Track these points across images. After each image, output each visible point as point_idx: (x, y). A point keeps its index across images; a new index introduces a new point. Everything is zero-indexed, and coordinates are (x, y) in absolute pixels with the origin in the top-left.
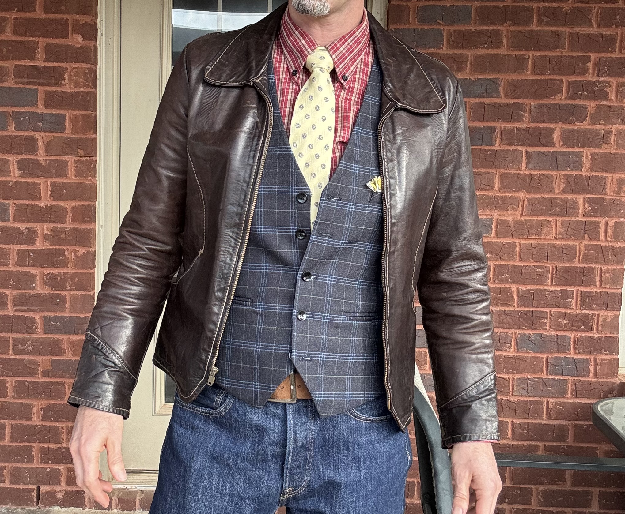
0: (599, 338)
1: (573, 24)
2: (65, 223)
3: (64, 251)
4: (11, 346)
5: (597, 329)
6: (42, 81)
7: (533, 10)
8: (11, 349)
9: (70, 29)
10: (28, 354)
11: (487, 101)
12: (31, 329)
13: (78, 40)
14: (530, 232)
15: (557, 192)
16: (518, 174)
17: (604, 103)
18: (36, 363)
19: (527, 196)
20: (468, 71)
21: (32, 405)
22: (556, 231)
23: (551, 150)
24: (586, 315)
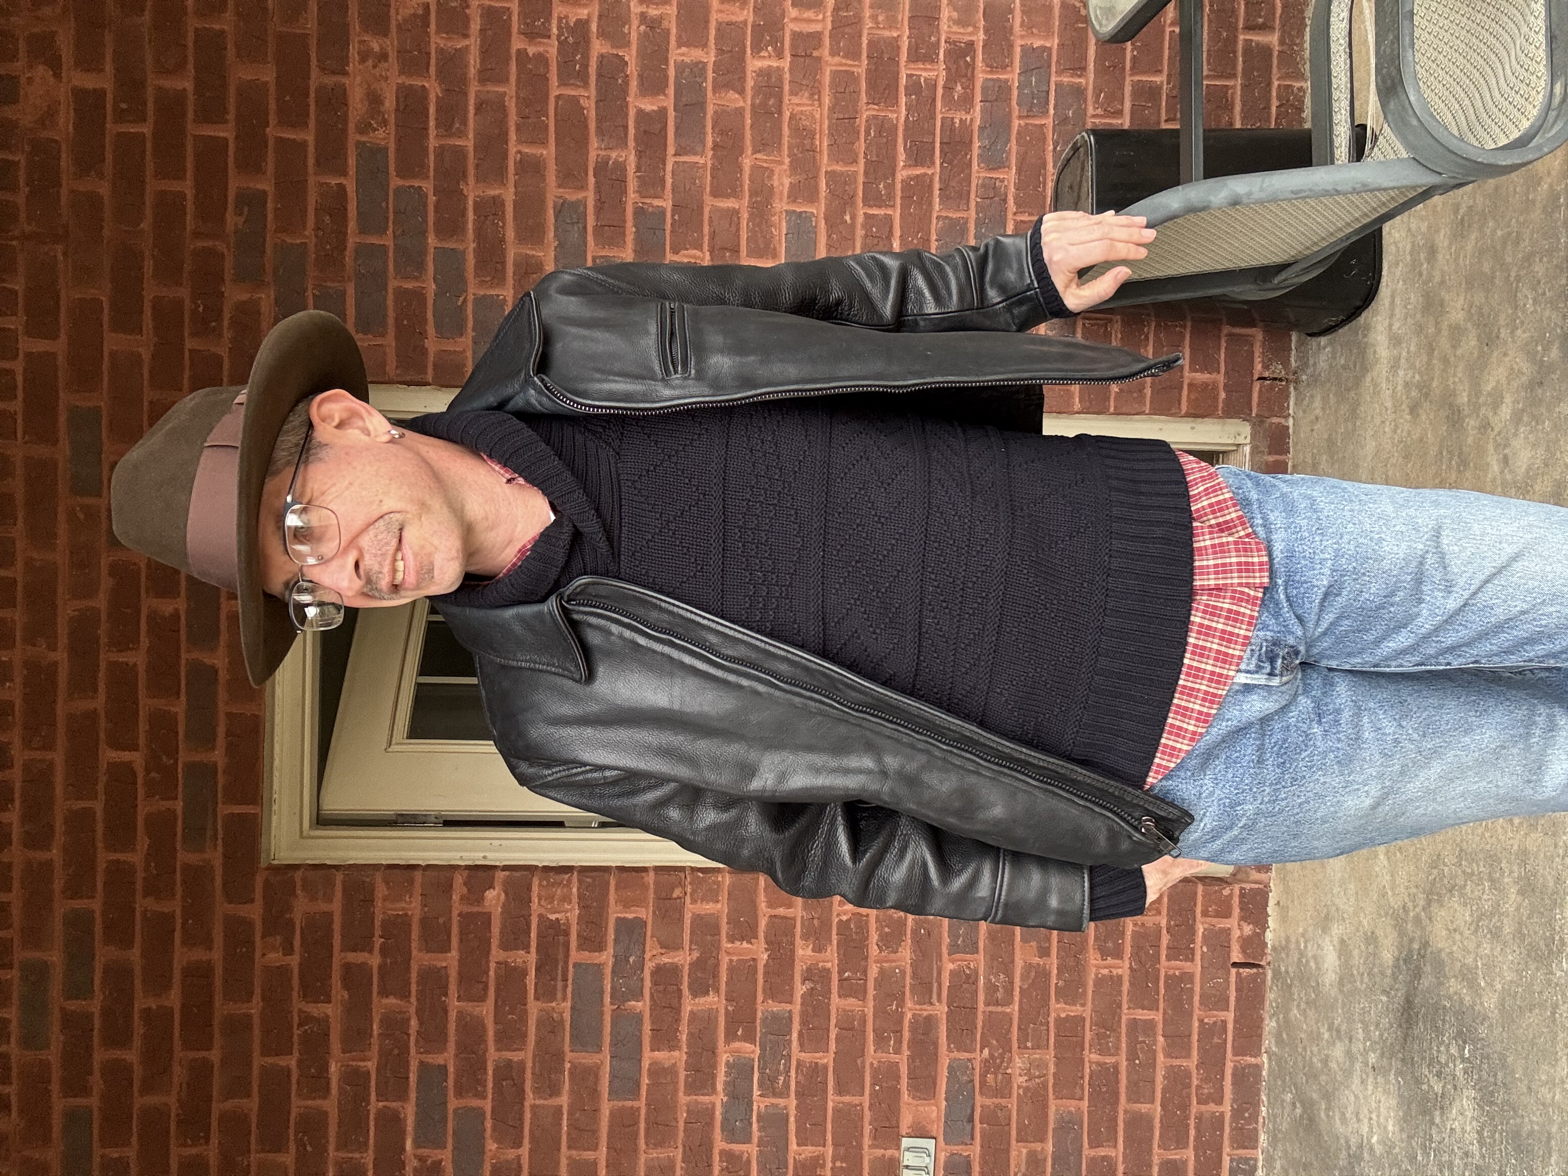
0: (986, 31)
1: (464, 80)
2: (794, 919)
3: (841, 920)
4: (999, 1009)
5: (971, 34)
6: (561, 956)
7: (442, 147)
8: (1003, 1009)
9: (475, 909)
10: (1012, 983)
11: (591, 222)
12: (968, 977)
13: (494, 898)
14: (808, 147)
15: (741, 104)
16: (713, 168)
17: (594, 27)
18: (1028, 967)
19: (749, 152)
20: (541, 254)
21: (1096, 975)
22: (807, 105)
23: (671, 114)
24: (948, 53)
